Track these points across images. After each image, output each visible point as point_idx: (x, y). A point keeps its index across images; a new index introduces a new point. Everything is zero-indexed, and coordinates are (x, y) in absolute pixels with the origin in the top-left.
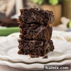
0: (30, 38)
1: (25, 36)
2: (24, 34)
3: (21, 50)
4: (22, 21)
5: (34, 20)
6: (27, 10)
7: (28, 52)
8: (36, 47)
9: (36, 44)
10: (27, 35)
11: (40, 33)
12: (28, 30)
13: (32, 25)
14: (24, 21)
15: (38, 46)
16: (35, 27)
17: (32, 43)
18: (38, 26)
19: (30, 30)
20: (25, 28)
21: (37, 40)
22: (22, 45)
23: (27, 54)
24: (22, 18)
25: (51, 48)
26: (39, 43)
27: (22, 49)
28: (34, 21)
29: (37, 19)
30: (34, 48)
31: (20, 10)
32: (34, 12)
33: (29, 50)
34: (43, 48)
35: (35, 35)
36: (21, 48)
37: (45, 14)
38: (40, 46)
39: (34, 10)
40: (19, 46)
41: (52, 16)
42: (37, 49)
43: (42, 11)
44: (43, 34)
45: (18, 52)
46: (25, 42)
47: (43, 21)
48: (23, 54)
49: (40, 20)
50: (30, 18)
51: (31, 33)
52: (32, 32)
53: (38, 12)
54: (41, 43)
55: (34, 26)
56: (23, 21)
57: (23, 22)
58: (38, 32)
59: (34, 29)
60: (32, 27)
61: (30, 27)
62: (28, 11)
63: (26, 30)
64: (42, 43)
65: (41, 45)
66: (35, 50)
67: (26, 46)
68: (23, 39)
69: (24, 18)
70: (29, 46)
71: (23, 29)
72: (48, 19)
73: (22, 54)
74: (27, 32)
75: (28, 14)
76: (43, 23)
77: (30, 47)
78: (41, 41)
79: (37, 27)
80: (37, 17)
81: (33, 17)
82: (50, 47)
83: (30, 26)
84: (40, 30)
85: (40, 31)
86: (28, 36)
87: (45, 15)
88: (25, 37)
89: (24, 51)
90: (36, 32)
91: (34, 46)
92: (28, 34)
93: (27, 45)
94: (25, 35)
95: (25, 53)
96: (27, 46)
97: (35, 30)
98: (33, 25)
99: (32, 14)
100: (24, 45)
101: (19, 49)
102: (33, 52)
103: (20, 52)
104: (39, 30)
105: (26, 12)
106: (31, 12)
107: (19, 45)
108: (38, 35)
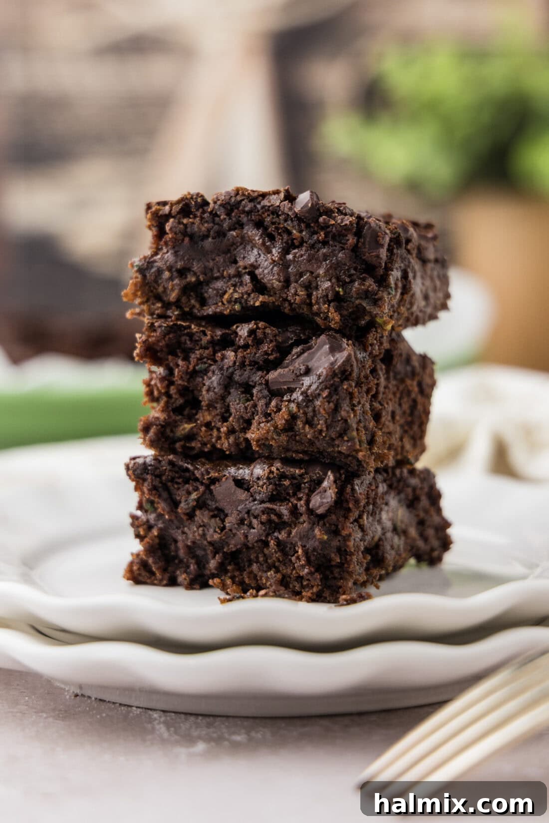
0: (225, 444)
1: (188, 427)
2: (178, 410)
3: (150, 550)
4: (158, 298)
5: (260, 287)
6: (205, 203)
7: (213, 564)
8: (274, 525)
9: (272, 499)
10: (204, 416)
11: (309, 399)
12: (214, 380)
13: (243, 330)
14: (177, 304)
15: (294, 511)
16: (265, 347)
17: (240, 483)
18: (297, 343)
19: (230, 377)
20: (186, 359)
21: (286, 461)
22: (162, 506)
23: (199, 582)
24: (160, 272)
25: (425, 539)
26: (298, 488)
27: (161, 537)
28: (258, 301)
29: (287, 283)
30: (256, 531)
31: (149, 207)
32: (259, 224)
33: (217, 548)
34: (335, 532)
35: (267, 415)
36: (150, 527)
37: (351, 240)
38: (310, 512)
39: (265, 202)
40: (134, 518)
41: (424, 261)
42: (282, 536)
43: (329, 212)
44: (337, 409)
45: (131, 564)
46: (188, 478)
47: (338, 300)
48: (173, 582)
49: (309, 287)
50: (232, 271)
51: (236, 404)
52: (247, 389)
53: (299, 218)
54: (320, 482)
55: (258, 342)
56: (173, 296)
57: (174, 313)
58: (291, 391)
59: (257, 366)
60: (246, 347)
61: (230, 354)
62: (214, 214)
63: (193, 374)
64: (325, 484)
65: (316, 501)
66: (266, 544)
67: (191, 516)
68: (173, 451)
69: (182, 273)
70: (220, 514)
71: (171, 371)
72: (383, 281)
73: (160, 584)
74: (206, 397)
75: (209, 243)
76: (335, 316)
77: (230, 522)
78: (317, 472)
79: (283, 352)
80: (284, 264)
81: (254, 267)
82: (413, 532)
83: (227, 342)
84: (308, 372)
85: (307, 381)
86: (208, 425)
87: (355, 249)
88: (191, 436)
89: (182, 553)
90: (276, 393)
91: (257, 507)
92: (211, 406)
93: (201, 504)
94: (191, 418)
95: (182, 577)
96: (201, 516)
97: (272, 375)
98: (252, 332)
99: (245, 241)
100: (175, 504)
101: (138, 536)
102: (255, 567)
103: (144, 565)
104: (299, 376)
105: (196, 224)
106: (240, 225)
107: (140, 507)
108: (293, 417)
